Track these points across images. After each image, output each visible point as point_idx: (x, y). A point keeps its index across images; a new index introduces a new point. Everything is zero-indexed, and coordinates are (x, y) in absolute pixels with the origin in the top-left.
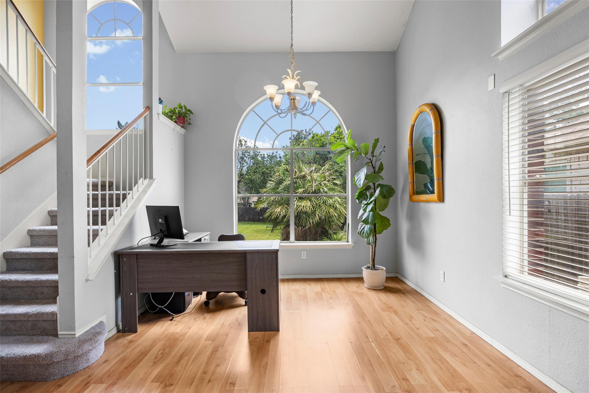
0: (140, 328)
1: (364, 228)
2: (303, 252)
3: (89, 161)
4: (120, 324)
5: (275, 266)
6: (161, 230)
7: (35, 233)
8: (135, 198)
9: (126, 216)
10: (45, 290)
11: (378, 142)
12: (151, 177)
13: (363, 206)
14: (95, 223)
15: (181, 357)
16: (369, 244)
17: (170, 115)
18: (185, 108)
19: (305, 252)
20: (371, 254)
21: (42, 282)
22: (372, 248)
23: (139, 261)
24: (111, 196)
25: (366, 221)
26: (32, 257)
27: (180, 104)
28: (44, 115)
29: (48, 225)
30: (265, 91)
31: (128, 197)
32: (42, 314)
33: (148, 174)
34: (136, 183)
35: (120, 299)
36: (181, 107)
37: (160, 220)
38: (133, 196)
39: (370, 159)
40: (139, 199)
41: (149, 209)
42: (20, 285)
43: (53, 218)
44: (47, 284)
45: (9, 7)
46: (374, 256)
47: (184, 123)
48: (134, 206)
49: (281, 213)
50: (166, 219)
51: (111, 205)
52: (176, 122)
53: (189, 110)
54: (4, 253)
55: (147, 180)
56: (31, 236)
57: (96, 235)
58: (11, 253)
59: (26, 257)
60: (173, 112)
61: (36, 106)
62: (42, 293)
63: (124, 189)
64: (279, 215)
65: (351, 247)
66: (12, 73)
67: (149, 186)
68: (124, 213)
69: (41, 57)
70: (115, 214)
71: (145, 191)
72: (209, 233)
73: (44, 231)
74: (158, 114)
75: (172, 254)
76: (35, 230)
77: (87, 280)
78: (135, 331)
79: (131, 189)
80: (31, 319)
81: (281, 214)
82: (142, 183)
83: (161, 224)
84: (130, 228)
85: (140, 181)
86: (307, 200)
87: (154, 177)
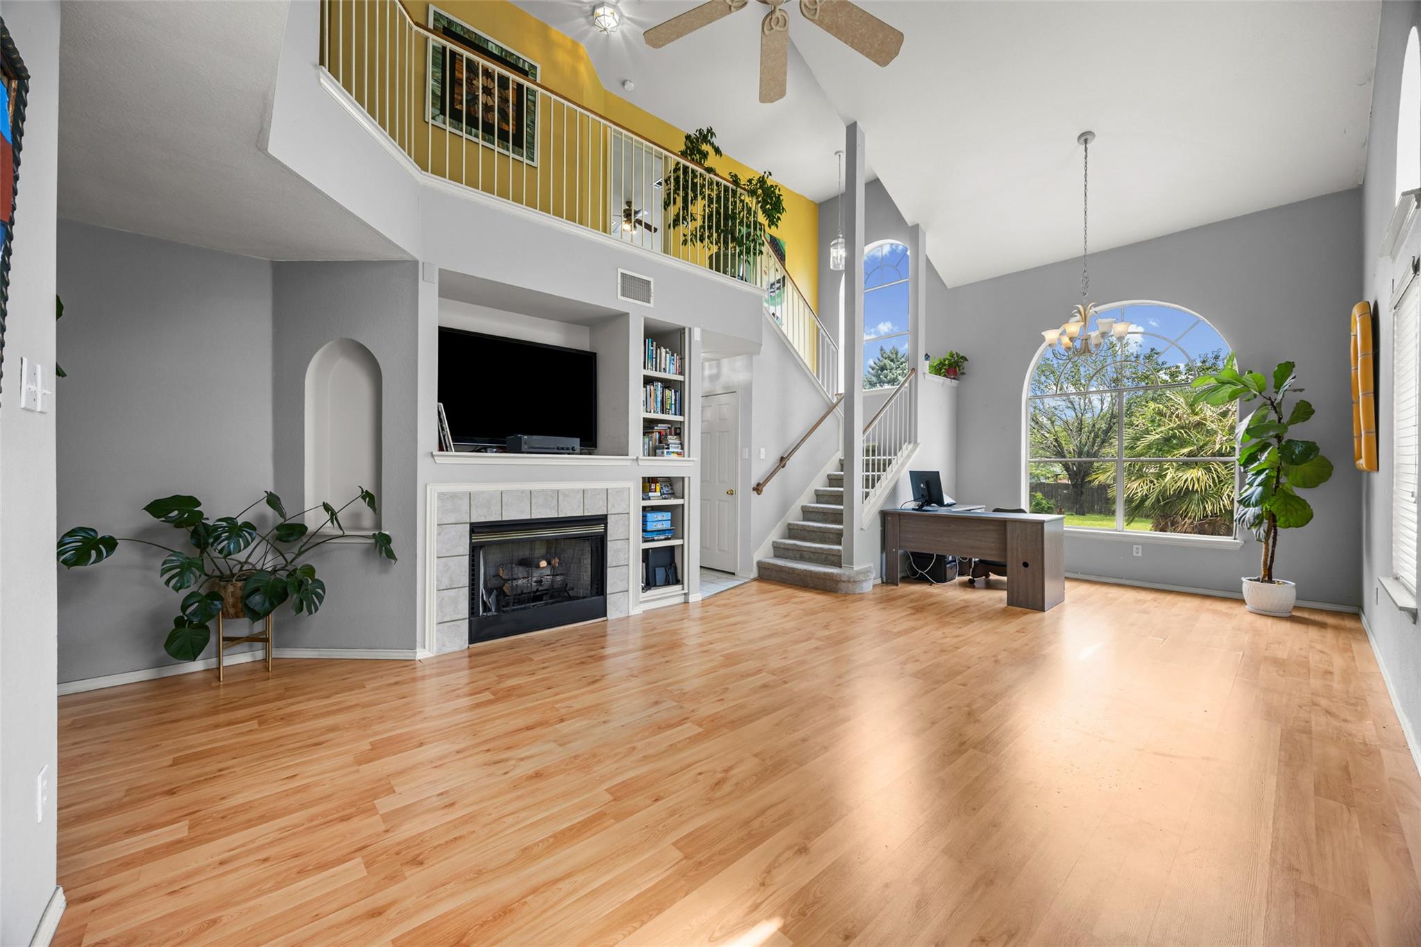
0: (900, 585)
1: (1245, 514)
2: (1135, 546)
3: (864, 431)
4: (884, 577)
5: (1040, 539)
6: (923, 495)
7: (820, 493)
8: (899, 463)
9: (891, 480)
10: (831, 536)
11: (1294, 367)
12: (916, 442)
13: (1249, 476)
14: (867, 487)
15: (933, 604)
16: (1259, 540)
17: (939, 369)
18: (958, 355)
19: (1140, 547)
20: (1263, 558)
21: (829, 529)
22: (1267, 549)
23: (901, 521)
24: (873, 460)
25: (1247, 501)
26: (820, 511)
27: (952, 352)
28: (820, 383)
29: (827, 487)
30: (1044, 337)
31: (893, 462)
32: (832, 550)
33: (912, 438)
34: (900, 448)
35: (884, 555)
36: (952, 356)
37: (922, 485)
38: (897, 461)
39: (1270, 399)
40: (903, 465)
41: (912, 473)
42: (815, 530)
43: (834, 481)
44: (833, 531)
45: (794, 292)
46: (1272, 561)
47: (955, 373)
48: (898, 471)
49: (1138, 491)
50: (927, 484)
51: (879, 471)
52: (945, 376)
53: (963, 358)
54: (802, 506)
55: (912, 445)
56: (817, 495)
57: (867, 495)
58: (806, 506)
59: (816, 510)
60: (942, 364)
61: (815, 375)
62: (829, 538)
63: (890, 455)
64: (1133, 495)
65: (1239, 547)
66: (790, 338)
67: (913, 450)
68: (889, 477)
69: (818, 330)
70: (882, 477)
71: (909, 457)
72: (984, 506)
73: (827, 491)
74: (924, 374)
75: (930, 516)
76: (820, 490)
77: (862, 529)
78: (897, 585)
79: (895, 454)
80: (825, 552)
81: (1137, 493)
82: (907, 448)
83: (922, 488)
84: (894, 493)
85: (904, 447)
86: (1199, 467)
87: (918, 442)
